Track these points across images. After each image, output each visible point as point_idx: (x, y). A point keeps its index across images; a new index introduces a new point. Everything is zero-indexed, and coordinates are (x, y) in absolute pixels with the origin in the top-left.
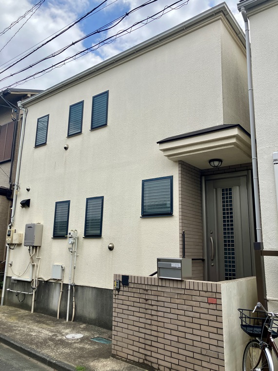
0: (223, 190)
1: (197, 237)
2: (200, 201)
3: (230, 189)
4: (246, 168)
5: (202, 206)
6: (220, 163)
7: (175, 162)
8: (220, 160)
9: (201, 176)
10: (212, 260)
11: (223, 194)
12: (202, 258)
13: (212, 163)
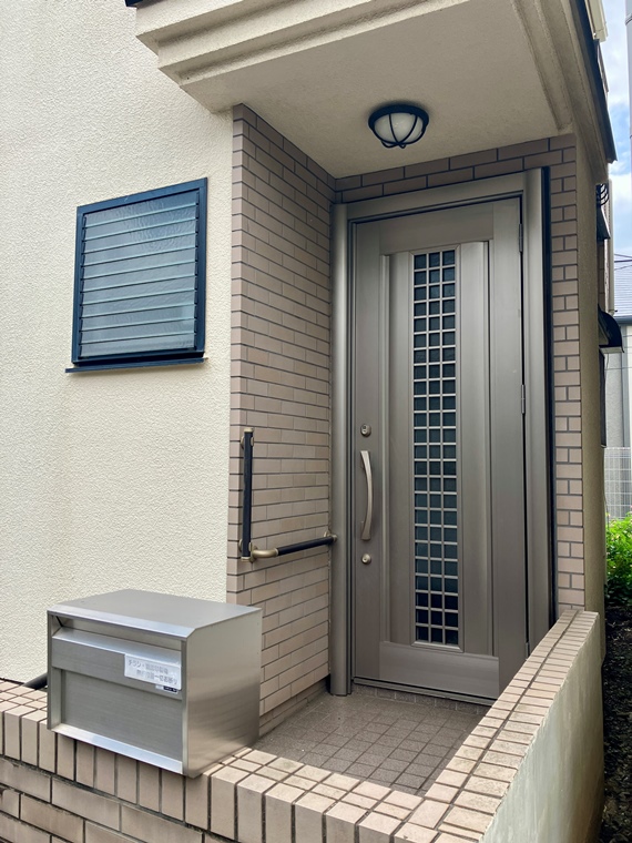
0: (419, 261)
1: (311, 452)
2: (324, 308)
3: (450, 256)
4: (518, 164)
5: (331, 330)
6: (420, 123)
7: (219, 112)
8: (419, 113)
9: (333, 203)
10: (366, 541)
11: (419, 278)
12: (325, 535)
13: (383, 125)
